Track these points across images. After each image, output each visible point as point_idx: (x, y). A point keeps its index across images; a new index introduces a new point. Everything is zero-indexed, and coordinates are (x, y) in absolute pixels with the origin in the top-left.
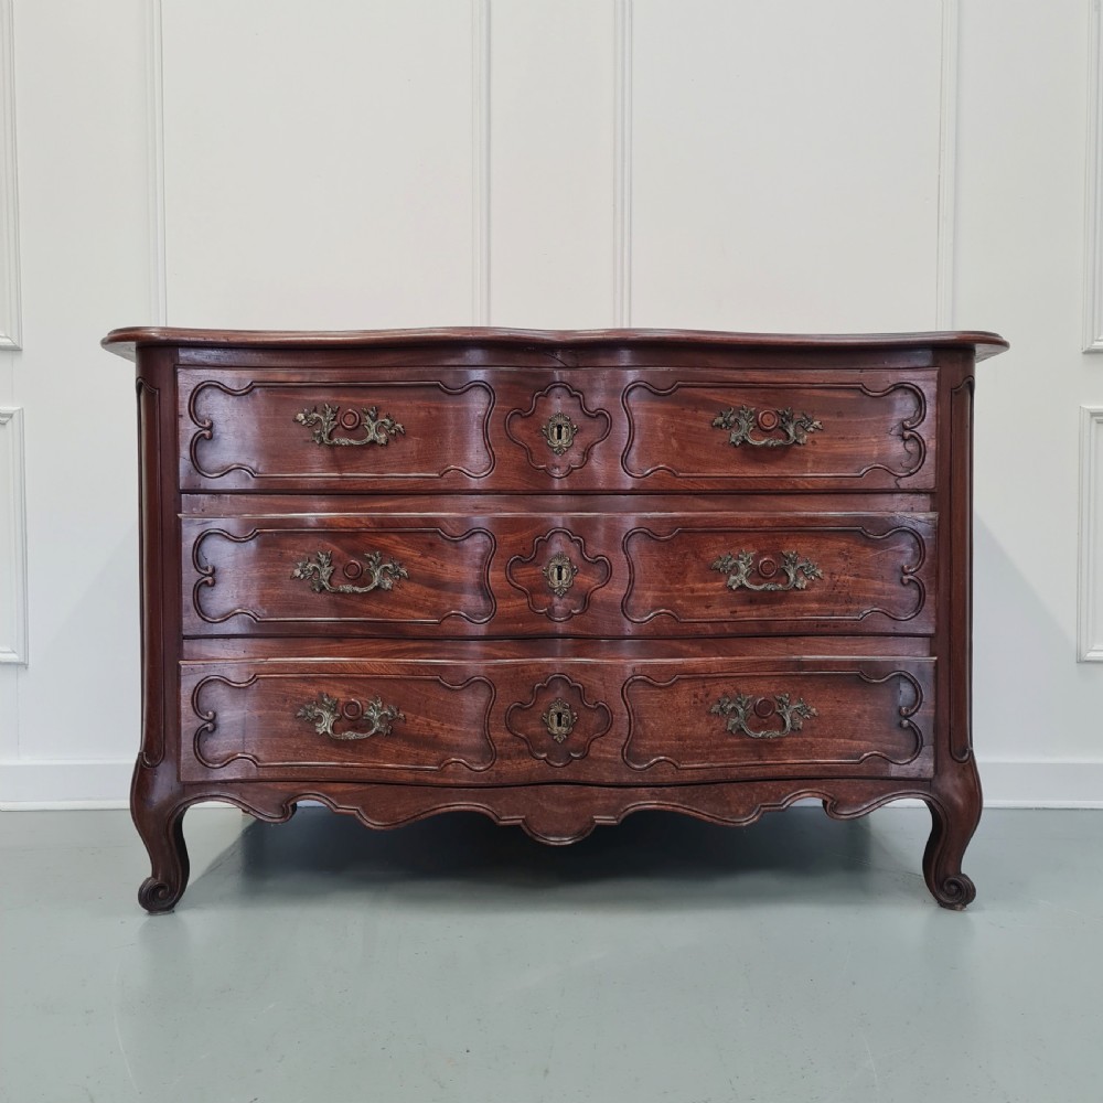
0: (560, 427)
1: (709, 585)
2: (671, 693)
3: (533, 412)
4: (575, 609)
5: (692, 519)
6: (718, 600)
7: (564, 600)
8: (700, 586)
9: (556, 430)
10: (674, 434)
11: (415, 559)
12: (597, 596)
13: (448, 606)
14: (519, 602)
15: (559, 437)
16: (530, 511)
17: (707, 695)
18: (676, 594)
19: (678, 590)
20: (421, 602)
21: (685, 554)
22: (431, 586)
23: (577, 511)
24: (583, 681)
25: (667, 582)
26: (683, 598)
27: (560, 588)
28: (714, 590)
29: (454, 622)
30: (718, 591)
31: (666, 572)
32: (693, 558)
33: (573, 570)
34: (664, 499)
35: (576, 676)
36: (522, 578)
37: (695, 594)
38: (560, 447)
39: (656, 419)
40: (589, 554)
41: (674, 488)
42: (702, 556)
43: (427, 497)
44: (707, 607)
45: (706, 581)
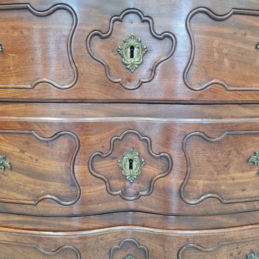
0: (132, 48)
1: (246, 174)
2: (214, 254)
3: (110, 35)
4: (142, 191)
5: (238, 125)
6: (250, 185)
7: (134, 184)
8: (239, 175)
9: (129, 50)
10: (227, 54)
11: (16, 154)
12: (160, 183)
13: (42, 192)
14: (99, 188)
15: (132, 56)
16: (108, 116)
17: (239, 253)
18: (221, 182)
19: (222, 179)
20: (21, 187)
21: (230, 152)
22: (29, 175)
23: (146, 116)
24: (147, 245)
25: (215, 173)
26: (226, 185)
27: (131, 176)
28: (249, 178)
29: (47, 204)
30: (251, 178)
31: (215, 166)
32: (235, 154)
33: (141, 162)
34: (215, 108)
35: (142, 241)
36: (101, 169)
37: (235, 181)
38: (133, 64)
39: (213, 42)
40: (155, 151)
41: (224, 99)
42: (242, 152)
43: (23, 104)
44: (243, 190)
45: (243, 172)
